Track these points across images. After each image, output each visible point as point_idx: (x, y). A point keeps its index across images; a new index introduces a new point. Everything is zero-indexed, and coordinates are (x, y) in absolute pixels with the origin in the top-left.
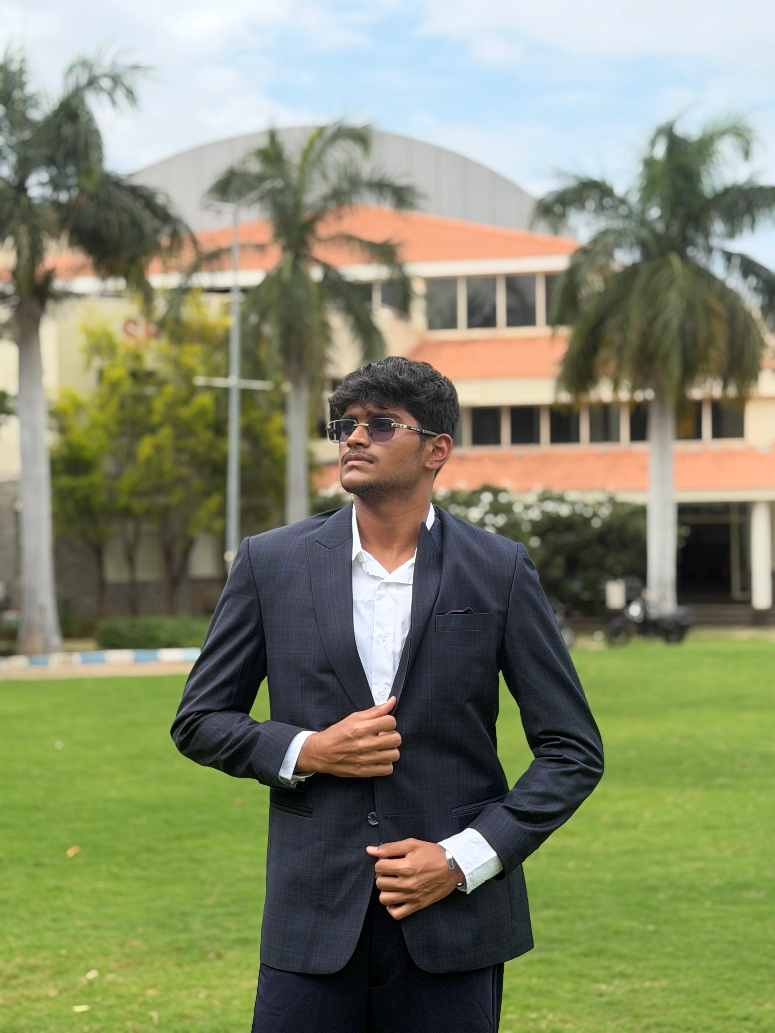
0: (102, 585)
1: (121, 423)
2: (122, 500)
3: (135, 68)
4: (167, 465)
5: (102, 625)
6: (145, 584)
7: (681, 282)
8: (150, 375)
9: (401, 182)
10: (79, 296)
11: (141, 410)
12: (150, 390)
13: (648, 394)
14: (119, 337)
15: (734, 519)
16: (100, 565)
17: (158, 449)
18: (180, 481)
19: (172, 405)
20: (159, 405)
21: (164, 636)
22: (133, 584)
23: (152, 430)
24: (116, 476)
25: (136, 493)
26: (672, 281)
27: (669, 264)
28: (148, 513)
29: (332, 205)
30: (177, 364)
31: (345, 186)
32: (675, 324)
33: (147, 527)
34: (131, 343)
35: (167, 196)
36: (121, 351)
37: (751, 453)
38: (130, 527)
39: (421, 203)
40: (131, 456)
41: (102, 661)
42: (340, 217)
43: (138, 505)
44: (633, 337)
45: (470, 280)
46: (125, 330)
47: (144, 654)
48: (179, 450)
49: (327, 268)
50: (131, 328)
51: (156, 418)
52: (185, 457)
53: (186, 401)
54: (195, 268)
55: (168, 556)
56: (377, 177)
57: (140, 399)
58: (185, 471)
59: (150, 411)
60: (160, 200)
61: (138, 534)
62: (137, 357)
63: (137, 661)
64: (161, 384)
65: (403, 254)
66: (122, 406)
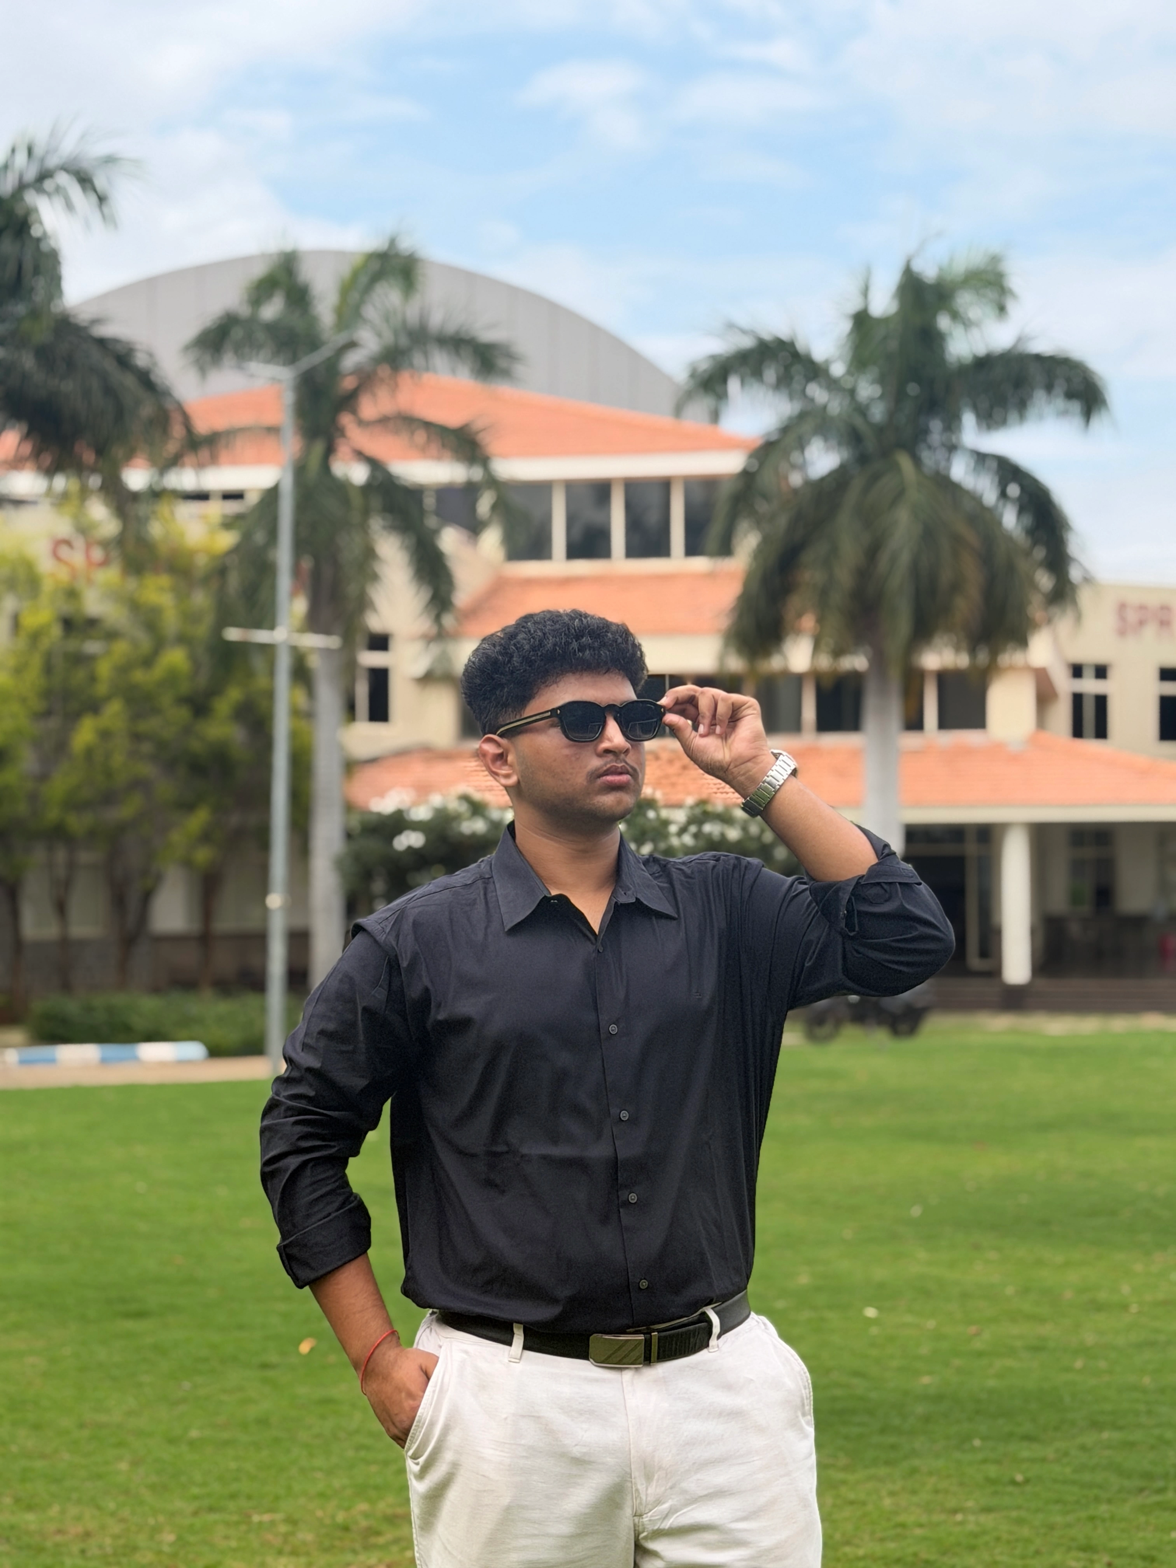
0: (18, 944)
1: (47, 694)
2: (53, 815)
3: (110, 160)
4: (118, 759)
5: (38, 1006)
6: (83, 943)
7: (914, 495)
8: (92, 623)
9: (487, 336)
10: (18, 503)
11: (80, 675)
12: (92, 647)
13: (858, 662)
14: (45, 565)
15: (971, 849)
16: (15, 914)
17: (105, 735)
18: (139, 784)
19: (124, 669)
20: (104, 669)
21: (139, 1023)
22: (65, 943)
23: (94, 707)
24: (43, 777)
25: (73, 804)
26: (900, 494)
27: (896, 468)
28: (92, 834)
29: (384, 371)
30: (134, 606)
31: (404, 341)
32: (905, 558)
33: (85, 857)
34: (63, 575)
35: (151, 355)
36: (47, 586)
37: (997, 750)
38: (61, 855)
39: (519, 369)
40: (61, 747)
41: (52, 1061)
42: (394, 388)
43: (77, 823)
44: (844, 576)
45: (571, 487)
46: (55, 555)
47: (114, 1050)
48: (137, 737)
49: (375, 464)
50: (64, 551)
51: (102, 689)
52: (147, 748)
53: (148, 662)
54: (174, 462)
55: (119, 901)
56: (451, 328)
57: (79, 660)
58: (146, 769)
59: (93, 679)
60: (141, 360)
61: (71, 865)
62: (72, 594)
63: (104, 1061)
64: (112, 635)
65: (492, 444)
66: (48, 669)
